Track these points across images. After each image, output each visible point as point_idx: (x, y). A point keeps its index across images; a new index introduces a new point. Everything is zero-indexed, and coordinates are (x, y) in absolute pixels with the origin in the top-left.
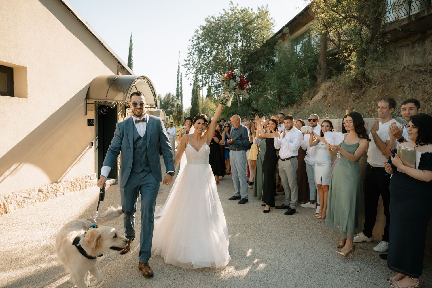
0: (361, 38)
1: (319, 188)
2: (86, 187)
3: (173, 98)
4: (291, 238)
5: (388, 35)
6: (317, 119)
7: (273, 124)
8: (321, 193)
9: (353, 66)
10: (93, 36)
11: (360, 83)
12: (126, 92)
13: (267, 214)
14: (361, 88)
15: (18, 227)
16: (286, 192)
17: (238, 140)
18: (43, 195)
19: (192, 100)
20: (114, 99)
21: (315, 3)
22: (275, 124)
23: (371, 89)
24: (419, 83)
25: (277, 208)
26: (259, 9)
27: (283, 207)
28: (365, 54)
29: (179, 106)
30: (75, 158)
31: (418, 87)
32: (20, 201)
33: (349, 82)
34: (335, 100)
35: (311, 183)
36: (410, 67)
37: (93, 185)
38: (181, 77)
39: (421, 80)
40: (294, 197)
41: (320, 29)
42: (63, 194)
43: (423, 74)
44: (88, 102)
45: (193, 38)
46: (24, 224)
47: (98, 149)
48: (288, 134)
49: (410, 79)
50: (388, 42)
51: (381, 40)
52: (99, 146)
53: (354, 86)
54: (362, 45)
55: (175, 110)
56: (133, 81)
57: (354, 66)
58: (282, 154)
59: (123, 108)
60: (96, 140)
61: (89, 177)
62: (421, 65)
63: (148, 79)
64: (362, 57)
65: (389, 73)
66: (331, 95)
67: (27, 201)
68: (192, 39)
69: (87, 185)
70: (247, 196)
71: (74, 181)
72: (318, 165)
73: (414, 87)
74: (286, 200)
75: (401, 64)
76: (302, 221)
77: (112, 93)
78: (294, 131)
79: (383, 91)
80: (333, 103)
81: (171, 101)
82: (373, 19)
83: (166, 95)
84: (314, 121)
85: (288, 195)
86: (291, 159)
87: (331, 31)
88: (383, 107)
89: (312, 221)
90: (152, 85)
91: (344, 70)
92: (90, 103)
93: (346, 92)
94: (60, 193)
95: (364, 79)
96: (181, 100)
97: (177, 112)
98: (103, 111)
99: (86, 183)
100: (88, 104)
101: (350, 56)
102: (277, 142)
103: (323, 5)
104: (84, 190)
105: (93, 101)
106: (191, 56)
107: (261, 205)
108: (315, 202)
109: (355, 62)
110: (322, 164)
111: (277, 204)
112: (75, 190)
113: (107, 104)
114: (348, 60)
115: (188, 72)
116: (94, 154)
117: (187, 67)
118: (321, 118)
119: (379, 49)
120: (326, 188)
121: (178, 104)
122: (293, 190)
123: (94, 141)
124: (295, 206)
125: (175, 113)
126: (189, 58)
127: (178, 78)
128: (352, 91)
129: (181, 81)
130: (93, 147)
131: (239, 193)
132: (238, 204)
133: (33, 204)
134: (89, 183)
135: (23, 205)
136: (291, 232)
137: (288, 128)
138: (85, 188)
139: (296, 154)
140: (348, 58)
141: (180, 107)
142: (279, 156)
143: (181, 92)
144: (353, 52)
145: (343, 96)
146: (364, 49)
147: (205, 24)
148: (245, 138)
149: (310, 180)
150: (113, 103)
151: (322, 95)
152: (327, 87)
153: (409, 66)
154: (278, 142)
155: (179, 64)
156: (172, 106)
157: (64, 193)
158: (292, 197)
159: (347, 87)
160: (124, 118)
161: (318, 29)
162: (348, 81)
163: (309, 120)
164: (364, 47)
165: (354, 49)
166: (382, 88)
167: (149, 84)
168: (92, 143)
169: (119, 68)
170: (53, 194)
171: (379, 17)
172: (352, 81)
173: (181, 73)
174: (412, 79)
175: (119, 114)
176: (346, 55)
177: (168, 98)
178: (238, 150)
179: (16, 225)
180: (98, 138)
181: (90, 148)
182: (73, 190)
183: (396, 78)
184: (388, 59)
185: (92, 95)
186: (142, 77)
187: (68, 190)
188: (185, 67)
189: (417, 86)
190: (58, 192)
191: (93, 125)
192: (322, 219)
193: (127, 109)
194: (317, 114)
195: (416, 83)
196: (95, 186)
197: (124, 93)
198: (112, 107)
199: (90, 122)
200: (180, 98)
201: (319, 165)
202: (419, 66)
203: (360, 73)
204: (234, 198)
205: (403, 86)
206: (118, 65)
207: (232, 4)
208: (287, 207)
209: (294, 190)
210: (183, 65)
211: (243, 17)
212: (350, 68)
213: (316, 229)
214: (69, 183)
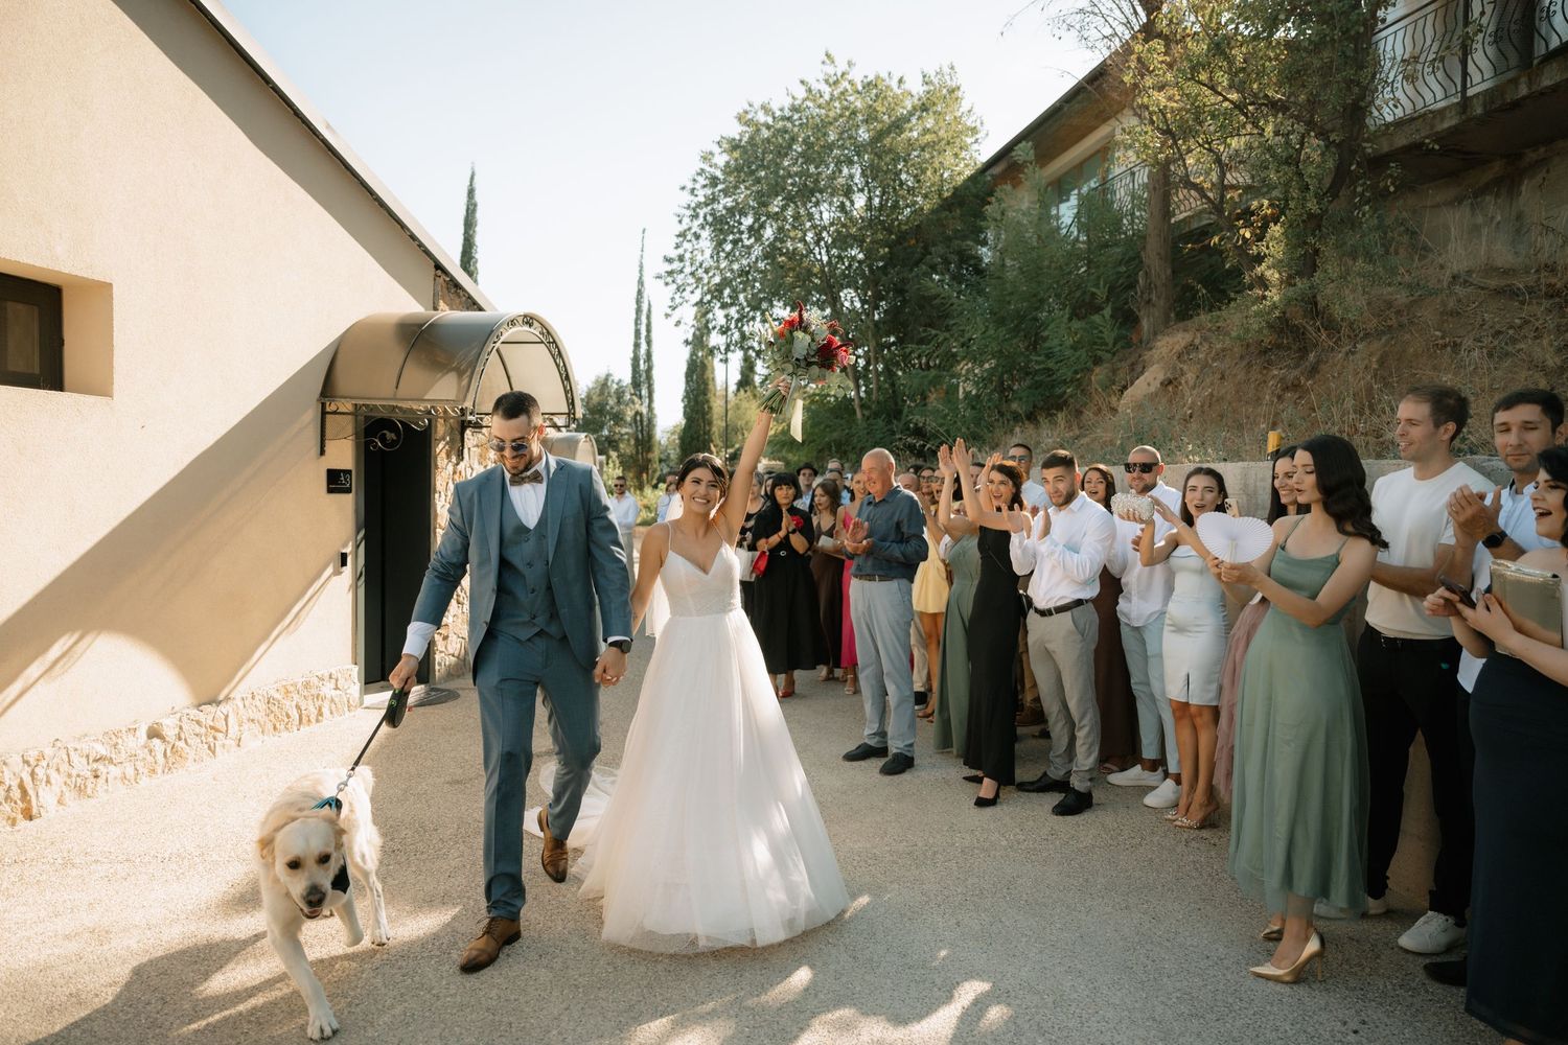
0: (1300, 174)
1: (1177, 714)
2: (320, 718)
3: (620, 394)
4: (1089, 903)
5: (1392, 165)
6: (1156, 464)
7: (1002, 483)
8: (1186, 734)
9: (1273, 276)
10: (348, 173)
11: (1298, 333)
12: (468, 373)
13: (989, 811)
14: (1303, 352)
15: (74, 872)
16: (1058, 729)
17: (888, 544)
18: (166, 750)
19: (686, 400)
20: (426, 398)
21: (1134, 57)
22: (1011, 483)
23: (1340, 355)
24: (1511, 332)
25: (1023, 787)
26: (926, 79)
27: (1044, 786)
28: (1314, 231)
29: (641, 421)
30: (282, 609)
31: (1510, 349)
32: (81, 774)
33: (1260, 331)
34: (1211, 395)
35: (1142, 695)
36: (1474, 276)
37: (346, 709)
38: (648, 317)
39: (1517, 321)
40: (1087, 746)
41: (1151, 145)
42: (239, 746)
43: (1523, 303)
44: (328, 409)
45: (694, 180)
46: (96, 861)
47: (363, 578)
48: (1059, 518)
49: (1479, 319)
50: (1392, 189)
51: (1368, 183)
52: (366, 565)
53: (1279, 346)
54: (1304, 199)
55: (627, 434)
56: (492, 331)
57: (1277, 276)
58: (1041, 593)
59: (452, 428)
60: (358, 546)
61: (333, 681)
62: (1514, 270)
63: (547, 326)
64: (1305, 243)
65: (1402, 298)
66: (1194, 376)
67: (105, 771)
68: (690, 185)
69: (325, 711)
70: (911, 745)
71: (277, 696)
72: (1174, 631)
73: (1495, 348)
74: (1057, 760)
75: (1442, 267)
76: (1120, 838)
77: (415, 376)
78: (1081, 507)
79: (1382, 362)
80: (1202, 406)
81: (612, 402)
82: (1342, 110)
83: (597, 381)
84: (1143, 471)
85: (1065, 741)
86: (1074, 610)
87: (1189, 151)
88: (1410, 421)
89: (1155, 839)
90: (557, 347)
91: (1241, 289)
92: (335, 413)
93: (1249, 365)
94: (228, 742)
95: (1313, 319)
96: (647, 400)
97: (632, 442)
98: (383, 439)
99: (320, 702)
100: (328, 416)
101: (1260, 238)
102: (1019, 552)
103: (1162, 62)
104: (314, 727)
105: (346, 406)
106: (687, 245)
107: (965, 778)
108: (1158, 764)
109: (1281, 261)
110: (1189, 629)
111: (1022, 774)
112: (283, 726)
113: (400, 415)
114: (1256, 252)
115: (678, 300)
116: (350, 596)
117: (673, 282)
118: (1168, 459)
119: (1360, 215)
120: (1207, 716)
121: (637, 413)
122: (1082, 724)
123: (348, 550)
124: (1091, 780)
125: (629, 445)
126: (680, 251)
127: (637, 321)
128: (1270, 363)
129: (649, 331)
130: (348, 570)
131: (882, 734)
132: (879, 776)
133: (126, 782)
134: (332, 700)
135: (90, 786)
136: (1087, 881)
137: (1061, 500)
138: (317, 721)
139: (1092, 592)
140: (1254, 248)
141: (645, 423)
142: (1030, 602)
143: (649, 370)
144: (1272, 224)
145: (1239, 383)
146: (1311, 216)
147: (735, 130)
148: (914, 535)
149: (1136, 683)
150: (420, 411)
151: (1161, 377)
152: (1178, 348)
153: (1469, 272)
154: (1024, 550)
155: (641, 271)
156: (618, 418)
157: (240, 740)
158: (1080, 749)
159: (1252, 349)
160: (457, 464)
161: (1146, 146)
162: (1256, 327)
163: (1128, 467)
164: (1312, 205)
165: (1272, 214)
166: (1379, 353)
167: (549, 342)
168: (344, 559)
169: (439, 288)
170: (200, 745)
171: (1362, 104)
172: (1270, 326)
173: (649, 305)
174: (1483, 320)
175: (438, 451)
176: (1248, 235)
177: (601, 393)
178: (884, 578)
179: (68, 863)
180: (366, 537)
181: (337, 573)
182: (275, 728)
183: (1427, 314)
184: (1392, 250)
185: (343, 383)
186: (525, 316)
187: (256, 728)
188: (667, 284)
189: (1506, 344)
190: (219, 735)
191: (348, 491)
192: (1191, 828)
193: (468, 432)
194: (1154, 445)
195: (1499, 333)
196: (353, 713)
197: (460, 374)
198: (418, 426)
199: (336, 481)
200: (644, 392)
201: (1180, 629)
202: (1507, 272)
203: (1299, 298)
204: (863, 754)
205: (1455, 344)
206: (436, 275)
207: (833, 62)
208: (1062, 786)
209: (1086, 721)
210: (659, 277)
211: (870, 106)
212: (1263, 282)
213: (1175, 866)
214: (258, 703)
